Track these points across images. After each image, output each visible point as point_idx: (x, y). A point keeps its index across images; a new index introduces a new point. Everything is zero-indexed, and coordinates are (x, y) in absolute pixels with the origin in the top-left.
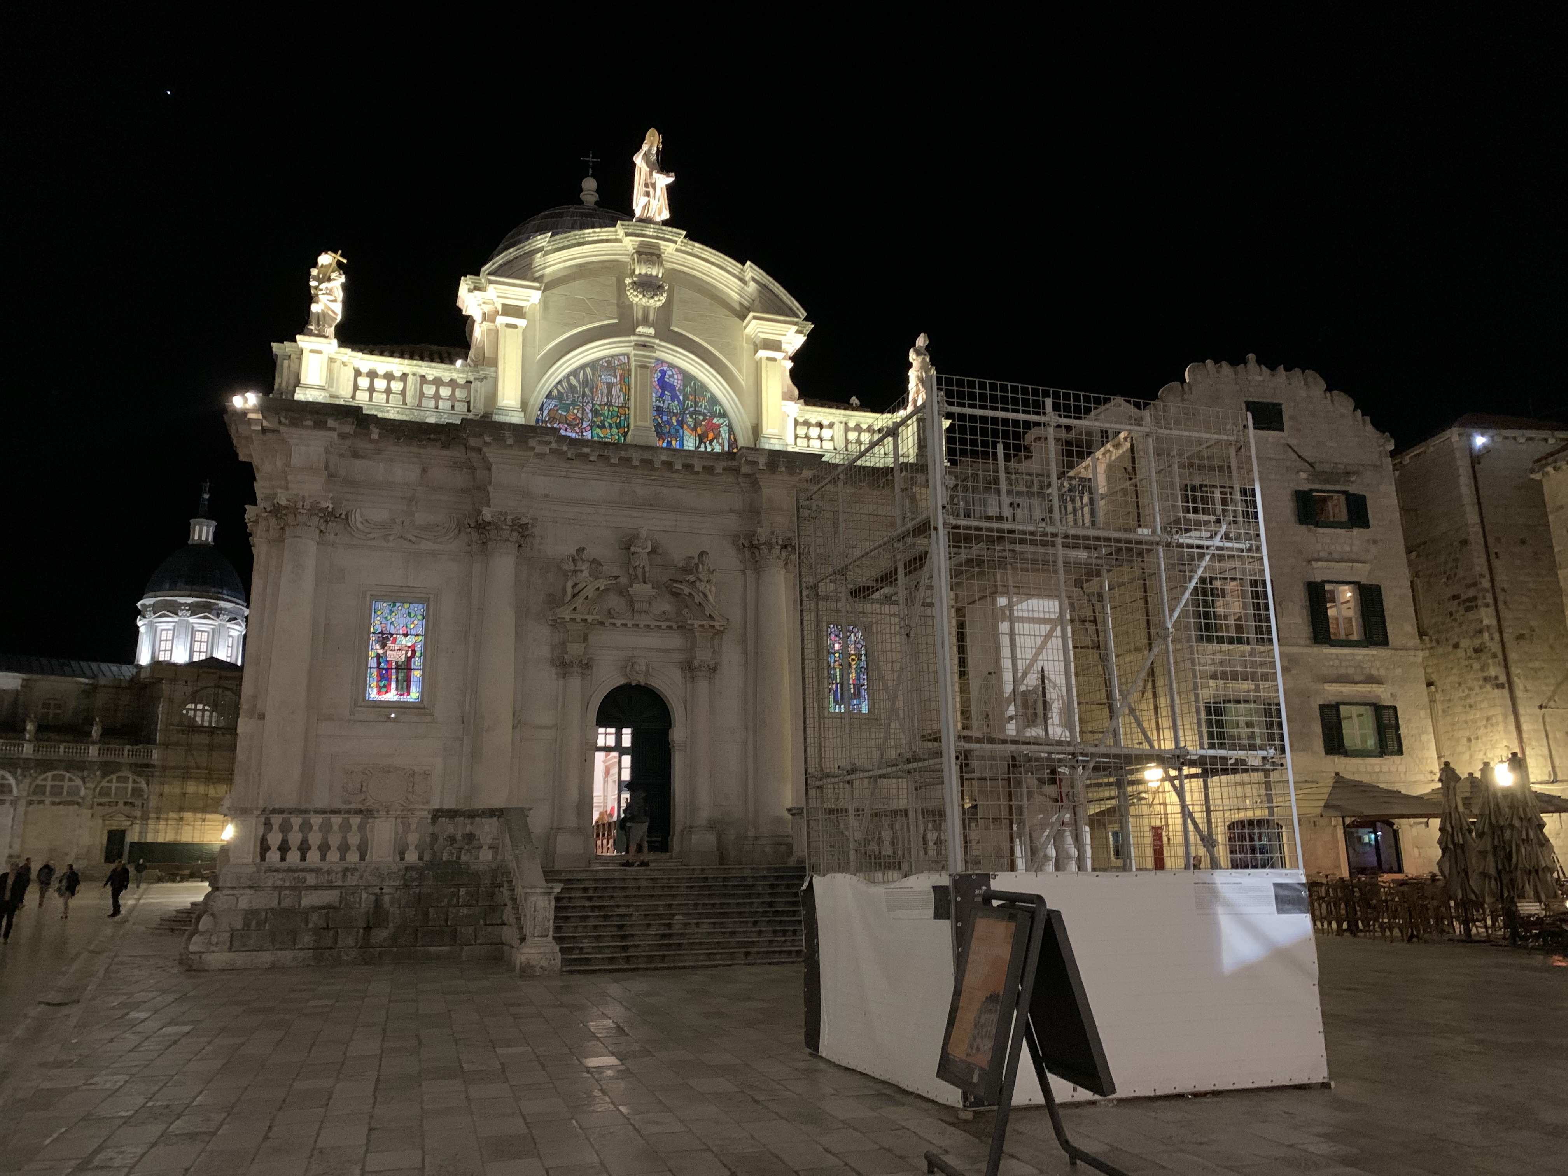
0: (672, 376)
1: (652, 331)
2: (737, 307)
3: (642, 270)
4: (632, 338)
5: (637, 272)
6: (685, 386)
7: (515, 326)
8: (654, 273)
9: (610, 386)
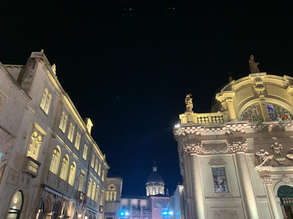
0: (271, 106)
1: (263, 96)
2: (284, 87)
3: (257, 83)
4: (259, 98)
5: (256, 84)
6: (275, 107)
7: (231, 101)
8: (261, 83)
9: (255, 111)
